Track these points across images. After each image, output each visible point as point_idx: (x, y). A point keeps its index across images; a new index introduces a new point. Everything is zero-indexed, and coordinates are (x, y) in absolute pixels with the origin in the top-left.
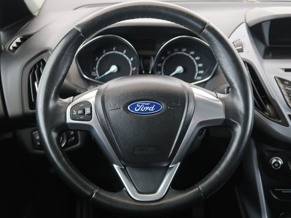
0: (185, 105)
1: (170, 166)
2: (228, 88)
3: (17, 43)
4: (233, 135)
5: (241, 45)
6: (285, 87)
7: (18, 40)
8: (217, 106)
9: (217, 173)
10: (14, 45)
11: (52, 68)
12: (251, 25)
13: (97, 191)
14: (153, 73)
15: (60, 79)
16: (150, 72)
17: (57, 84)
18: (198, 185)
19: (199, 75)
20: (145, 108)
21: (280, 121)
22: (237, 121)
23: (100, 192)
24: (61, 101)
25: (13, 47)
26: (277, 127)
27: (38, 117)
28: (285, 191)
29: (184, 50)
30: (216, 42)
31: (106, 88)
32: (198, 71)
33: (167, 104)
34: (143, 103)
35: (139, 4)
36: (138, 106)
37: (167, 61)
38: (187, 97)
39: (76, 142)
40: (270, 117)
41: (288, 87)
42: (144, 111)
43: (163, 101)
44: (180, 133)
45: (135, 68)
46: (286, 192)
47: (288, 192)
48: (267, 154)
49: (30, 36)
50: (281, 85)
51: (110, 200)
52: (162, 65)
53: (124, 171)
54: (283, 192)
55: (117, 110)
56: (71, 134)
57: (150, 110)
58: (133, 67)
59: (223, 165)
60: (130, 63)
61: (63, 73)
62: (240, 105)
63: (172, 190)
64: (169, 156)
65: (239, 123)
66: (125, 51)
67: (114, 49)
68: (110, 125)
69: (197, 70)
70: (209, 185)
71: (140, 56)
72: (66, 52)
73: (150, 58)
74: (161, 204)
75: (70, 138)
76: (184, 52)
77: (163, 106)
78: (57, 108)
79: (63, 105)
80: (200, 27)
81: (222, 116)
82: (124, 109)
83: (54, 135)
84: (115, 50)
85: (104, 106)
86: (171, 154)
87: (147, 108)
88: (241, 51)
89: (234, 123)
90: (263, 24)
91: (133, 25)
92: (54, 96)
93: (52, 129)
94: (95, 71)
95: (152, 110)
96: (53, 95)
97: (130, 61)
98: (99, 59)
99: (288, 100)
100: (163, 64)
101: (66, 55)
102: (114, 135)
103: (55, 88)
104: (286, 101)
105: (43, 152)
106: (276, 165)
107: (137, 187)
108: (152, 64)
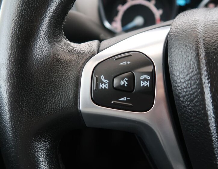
79: (73, 57)
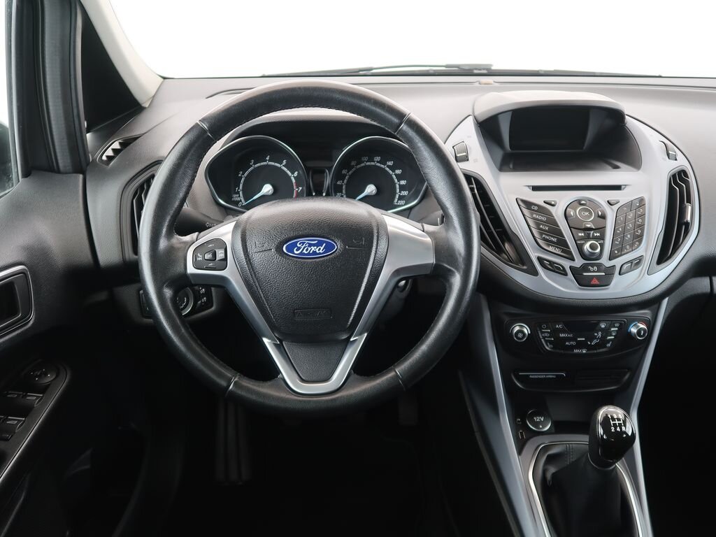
0: (372, 243)
1: (351, 340)
2: (443, 217)
3: (114, 150)
4: (448, 289)
5: (466, 150)
6: (532, 214)
7: (116, 145)
8: (422, 243)
9: (424, 347)
10: (110, 153)
11: (162, 187)
12: (481, 119)
13: (236, 379)
14: (328, 195)
15: (177, 204)
16: (324, 194)
17: (172, 212)
18: (395, 367)
19: (401, 198)
20: (309, 249)
21: (525, 267)
22: (453, 267)
23: (240, 382)
24: (178, 239)
25: (107, 157)
26: (520, 278)
27: (141, 265)
28: (533, 375)
29: (378, 159)
30: (420, 144)
31: (249, 218)
32: (400, 192)
33: (344, 242)
34: (306, 240)
35: (299, 86)
36: (298, 245)
37: (351, 177)
38: (375, 231)
39: (209, 304)
40: (509, 262)
41: (537, 215)
42: (309, 254)
43: (339, 237)
44: (366, 287)
45: (301, 188)
46: (536, 377)
47: (540, 377)
48: (506, 319)
49: (135, 139)
50: (526, 212)
51: (258, 394)
52: (343, 183)
53: (279, 347)
54: (530, 376)
55: (266, 253)
56: (201, 292)
57: (318, 252)
58: (297, 188)
59: (433, 336)
60: (294, 181)
61: (181, 195)
62: (458, 243)
63: (355, 376)
64: (349, 323)
65: (457, 269)
66: (285, 162)
67: (268, 158)
68: (255, 276)
69: (398, 190)
70: (412, 367)
71: (308, 169)
72: (185, 162)
73: (323, 172)
74: (338, 398)
75: (200, 299)
76: (378, 162)
77: (338, 246)
78: (171, 250)
79: (182, 245)
80: (396, 120)
81: (431, 260)
82: (276, 250)
83: (168, 293)
84: (269, 161)
85: (246, 245)
86: (353, 320)
87: (313, 248)
88: (466, 159)
89: (450, 270)
90: (501, 117)
91: (294, 119)
92: (167, 231)
93: (164, 283)
94: (238, 193)
95: (321, 251)
96: (164, 230)
97: (293, 177)
98: (243, 174)
99: (536, 235)
100: (345, 181)
101: (186, 168)
102: (262, 292)
103: (168, 218)
104: (534, 236)
105: (151, 321)
106: (520, 335)
107: (299, 373)
108: (328, 181)
